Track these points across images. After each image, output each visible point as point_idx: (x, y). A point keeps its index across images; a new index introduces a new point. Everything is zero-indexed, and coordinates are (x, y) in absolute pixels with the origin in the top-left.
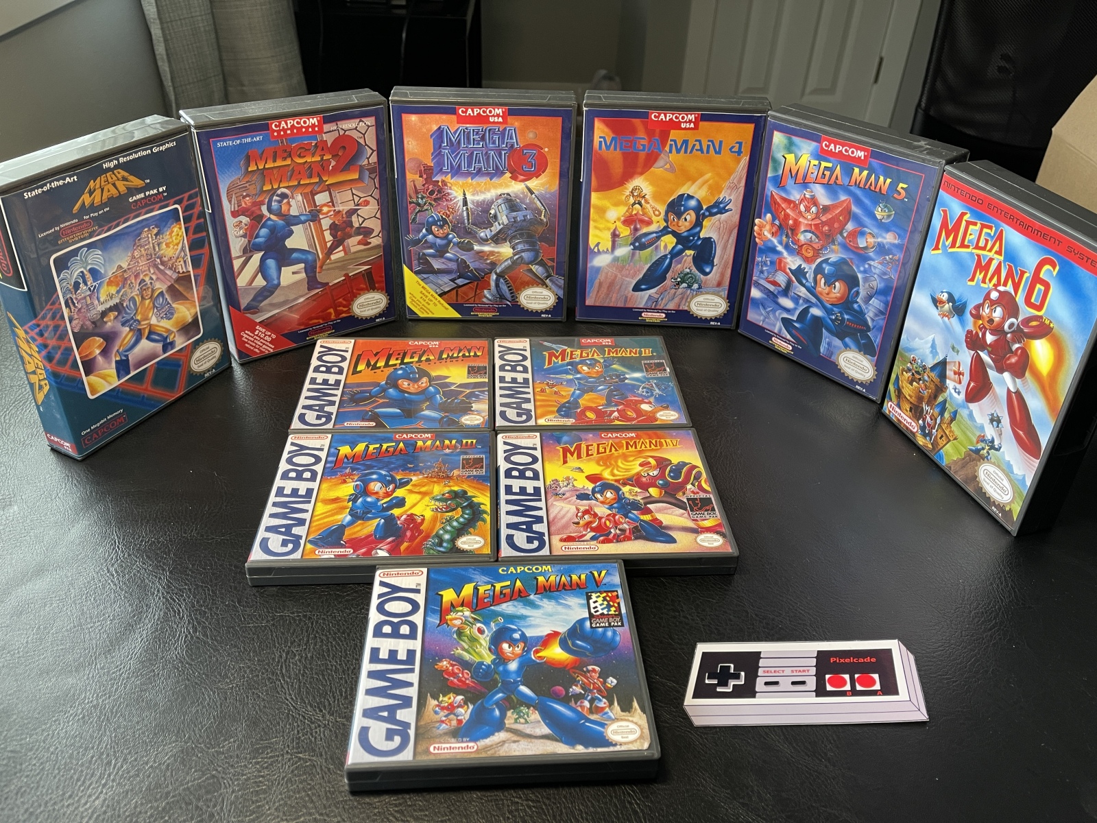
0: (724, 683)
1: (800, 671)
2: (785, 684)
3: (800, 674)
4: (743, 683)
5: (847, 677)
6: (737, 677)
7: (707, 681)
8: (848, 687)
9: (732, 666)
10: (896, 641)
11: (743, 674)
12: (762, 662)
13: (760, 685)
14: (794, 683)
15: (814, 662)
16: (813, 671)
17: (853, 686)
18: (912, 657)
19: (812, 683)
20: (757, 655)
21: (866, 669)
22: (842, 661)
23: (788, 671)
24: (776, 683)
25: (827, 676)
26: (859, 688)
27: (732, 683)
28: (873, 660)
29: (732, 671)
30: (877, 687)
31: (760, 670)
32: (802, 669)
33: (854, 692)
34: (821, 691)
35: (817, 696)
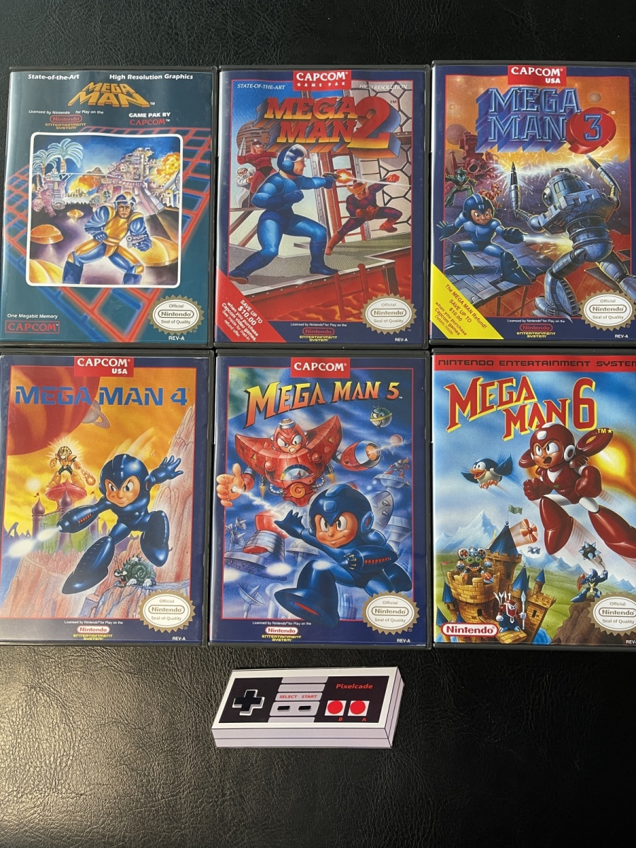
0: (246, 708)
1: (309, 697)
2: (294, 709)
3: (309, 699)
4: (261, 707)
5: (344, 703)
6: (258, 701)
7: (234, 706)
8: (341, 714)
9: (256, 691)
10: (396, 668)
11: (263, 698)
12: (281, 688)
13: (274, 711)
14: (301, 708)
15: (322, 688)
16: (319, 696)
17: (346, 712)
18: (402, 684)
19: (315, 707)
20: (279, 681)
21: (360, 696)
22: (345, 687)
23: (299, 697)
24: (287, 708)
25: (329, 702)
26: (350, 714)
28: (371, 687)
29: (255, 696)
30: (364, 714)
31: (278, 695)
32: (311, 694)
33: (346, 719)
34: (320, 717)
35: (315, 721)
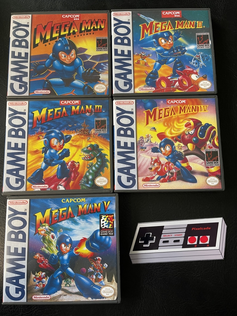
0: (146, 243)
1: (178, 235)
2: (171, 242)
4: (154, 242)
5: (197, 237)
6: (152, 239)
7: (140, 242)
8: (196, 243)
9: (151, 233)
10: (221, 218)
11: (155, 237)
12: (164, 231)
13: (161, 243)
14: (175, 241)
15: (184, 230)
16: (183, 235)
17: (198, 242)
18: (226, 226)
19: (182, 241)
20: (162, 228)
21: (205, 233)
22: (197, 229)
23: (173, 235)
24: (168, 241)
25: (189, 237)
26: (200, 243)
27: (150, 242)
28: (210, 228)
29: (151, 236)
30: (208, 242)
31: (162, 235)
33: (198, 245)
34: (185, 245)
35: (183, 248)
